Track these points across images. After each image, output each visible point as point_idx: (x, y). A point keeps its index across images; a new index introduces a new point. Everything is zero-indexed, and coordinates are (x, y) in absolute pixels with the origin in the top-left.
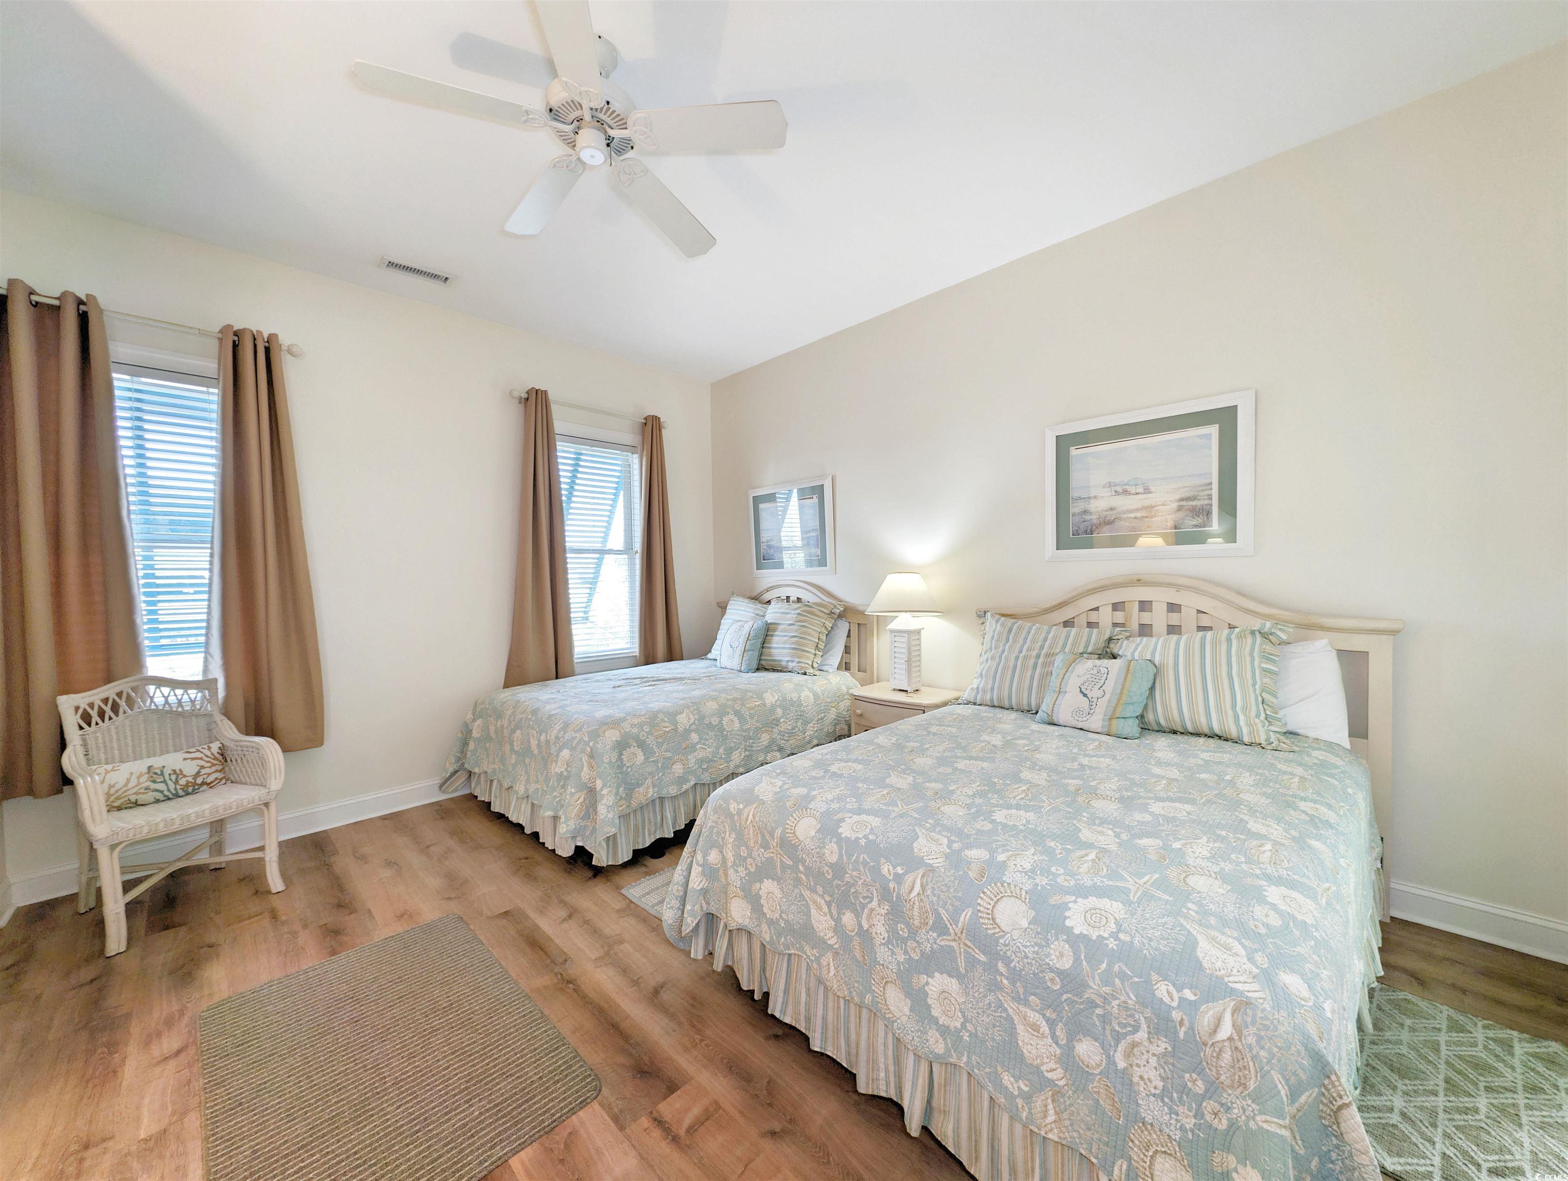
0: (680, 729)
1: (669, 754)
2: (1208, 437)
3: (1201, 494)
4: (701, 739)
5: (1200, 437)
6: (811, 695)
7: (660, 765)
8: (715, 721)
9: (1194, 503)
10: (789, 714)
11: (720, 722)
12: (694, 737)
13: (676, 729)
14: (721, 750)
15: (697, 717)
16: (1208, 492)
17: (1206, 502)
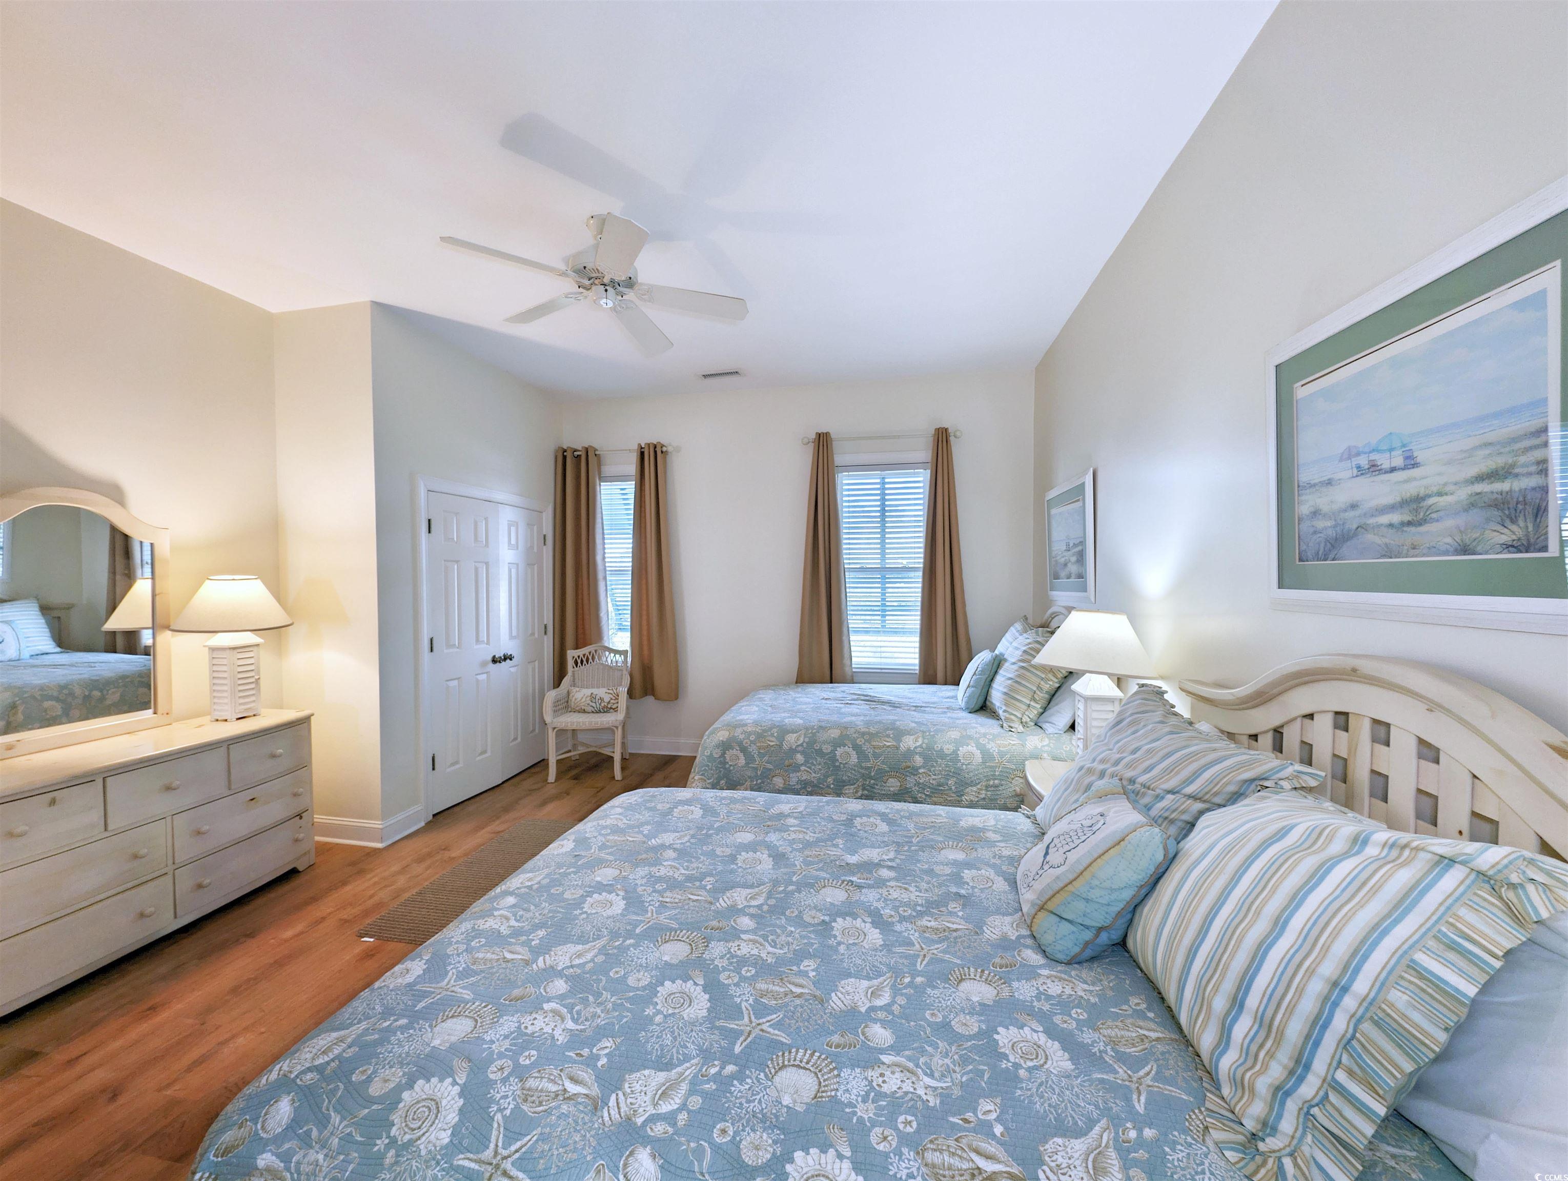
0: (785, 747)
1: (770, 766)
2: (1539, 300)
3: (1522, 459)
4: (806, 762)
5: (1520, 305)
6: (978, 753)
7: (759, 773)
8: (827, 748)
9: (1505, 486)
10: (933, 766)
11: (833, 751)
12: (800, 758)
13: (781, 746)
14: (830, 780)
15: (807, 740)
16: (1538, 454)
17: (1533, 481)
